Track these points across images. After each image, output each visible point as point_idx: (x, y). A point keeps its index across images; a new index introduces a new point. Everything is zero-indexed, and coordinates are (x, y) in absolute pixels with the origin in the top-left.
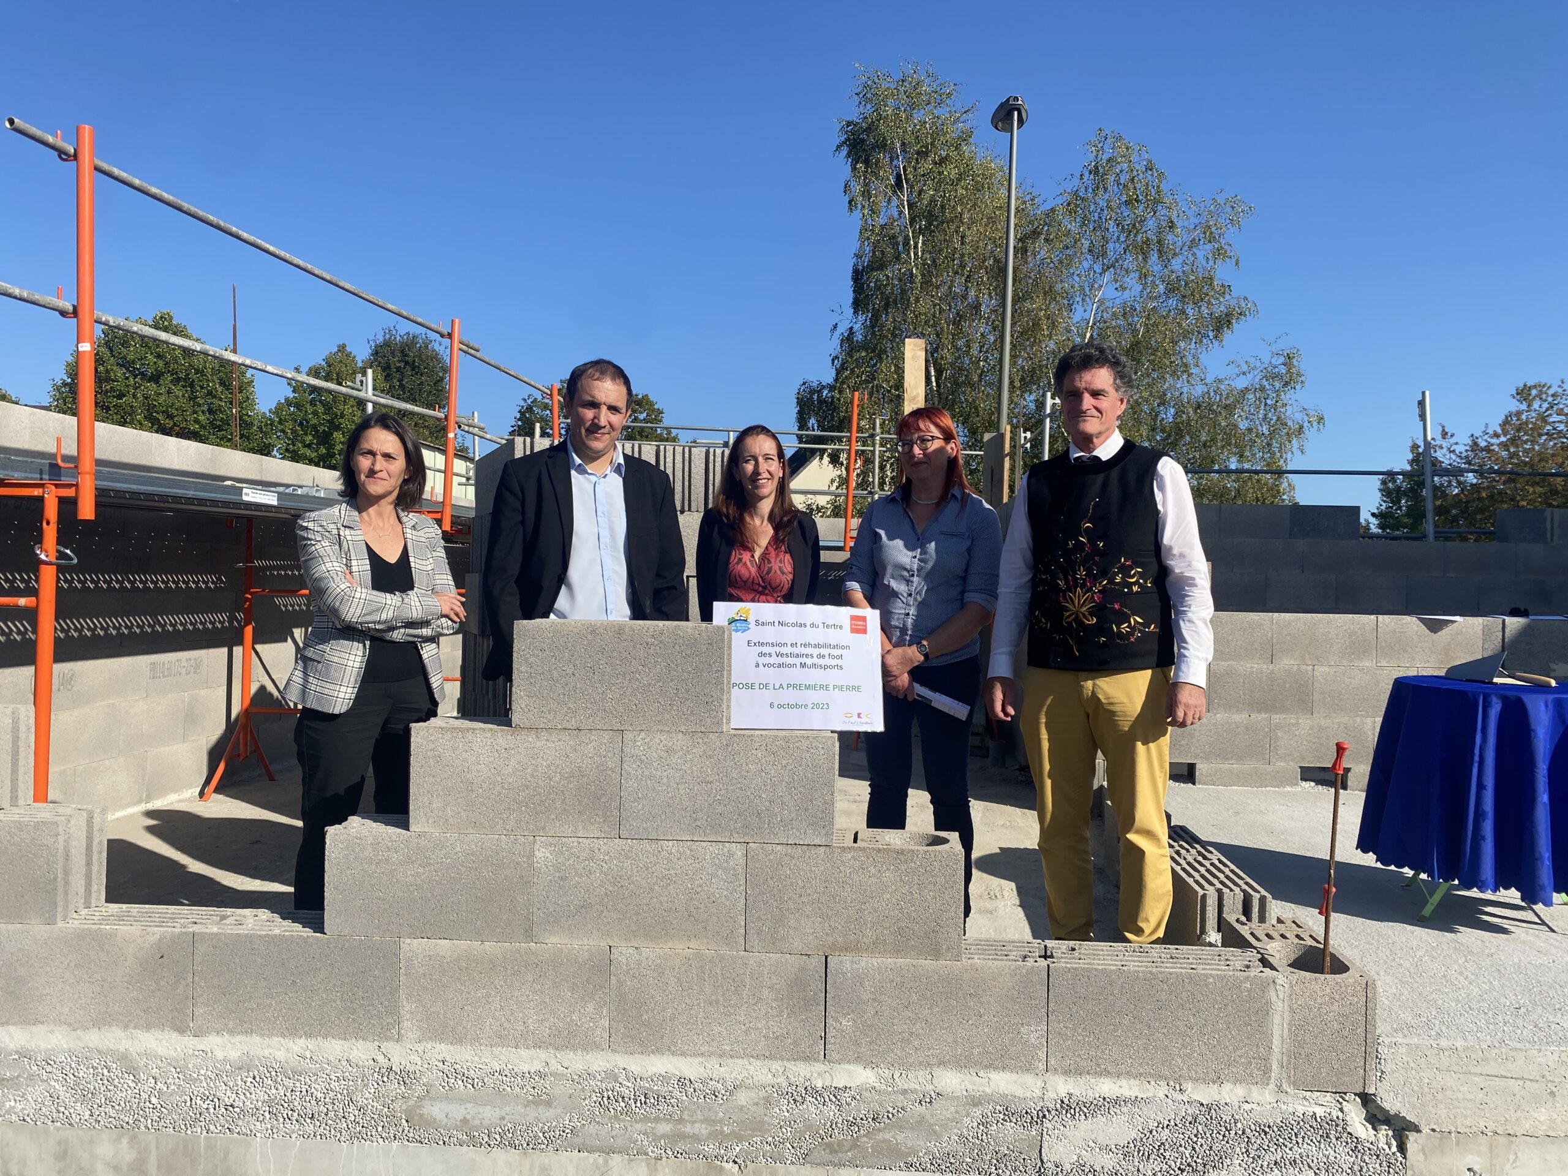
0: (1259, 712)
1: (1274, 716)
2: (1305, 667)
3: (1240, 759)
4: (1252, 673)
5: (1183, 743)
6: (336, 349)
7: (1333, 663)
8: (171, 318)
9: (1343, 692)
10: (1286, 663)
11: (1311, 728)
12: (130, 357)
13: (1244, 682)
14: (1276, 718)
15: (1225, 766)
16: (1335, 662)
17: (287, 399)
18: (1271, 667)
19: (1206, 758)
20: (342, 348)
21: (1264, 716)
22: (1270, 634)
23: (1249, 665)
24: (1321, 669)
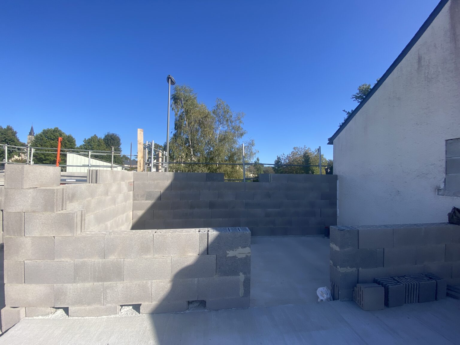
0: (98, 281)
1: (105, 283)
2: (120, 259)
3: (89, 304)
4: (94, 264)
5: (62, 298)
6: (94, 135)
7: (133, 257)
8: (58, 129)
9: (138, 270)
10: (112, 258)
11: (122, 288)
12: (48, 136)
13: (91, 268)
14: (106, 284)
15: (83, 307)
16: (134, 257)
17: (83, 144)
18: (104, 260)
19: (73, 304)
20: (95, 135)
21: (100, 283)
22: (103, 246)
23: (93, 260)
24: (128, 260)
